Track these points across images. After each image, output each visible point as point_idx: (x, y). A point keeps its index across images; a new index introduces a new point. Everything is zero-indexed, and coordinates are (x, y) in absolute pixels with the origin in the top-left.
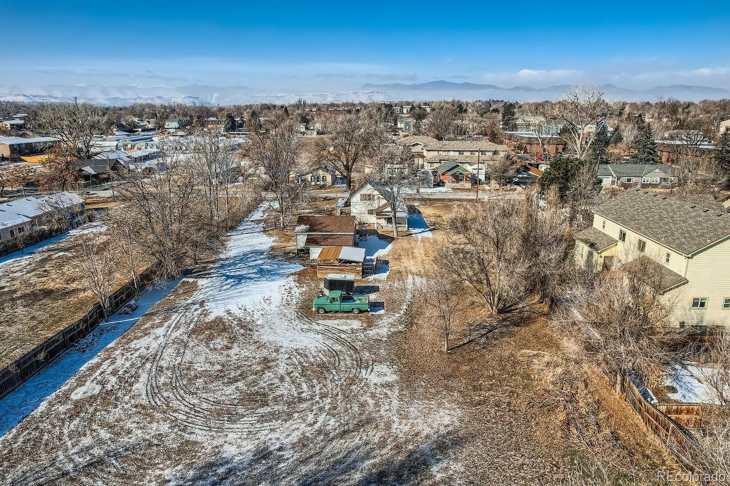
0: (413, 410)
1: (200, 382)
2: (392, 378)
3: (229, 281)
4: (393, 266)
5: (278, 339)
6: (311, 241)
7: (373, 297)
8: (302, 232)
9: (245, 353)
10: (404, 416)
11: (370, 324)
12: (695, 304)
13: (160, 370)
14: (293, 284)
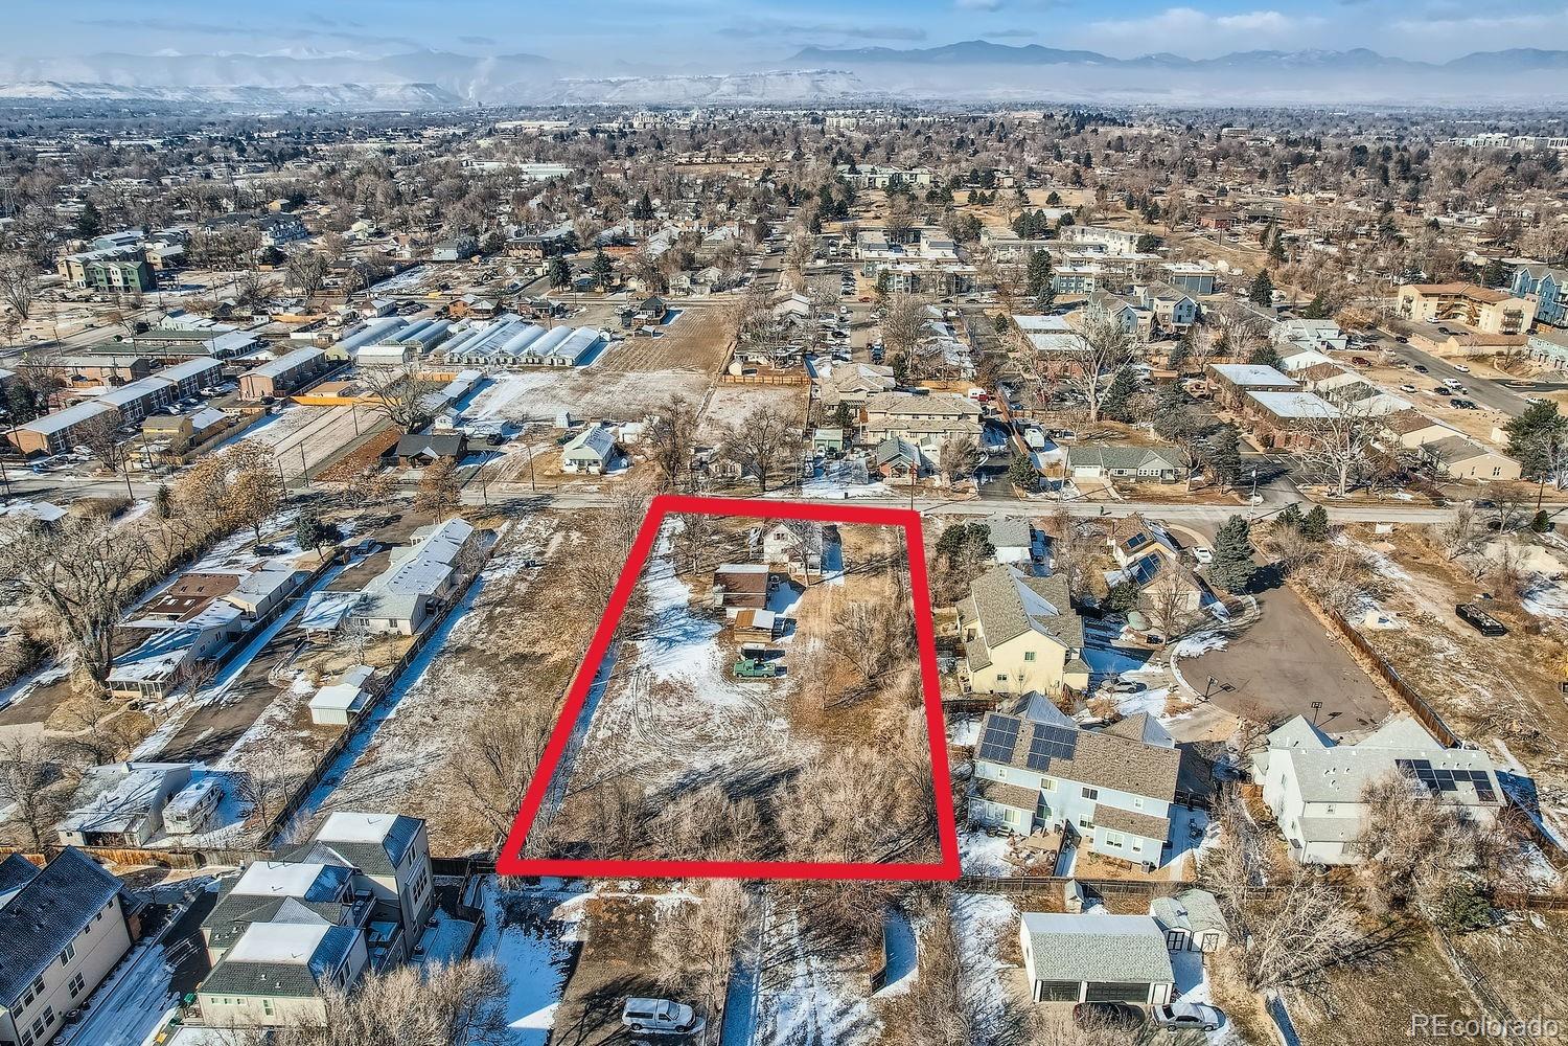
0: (795, 746)
1: (669, 728)
2: (785, 725)
3: (662, 644)
4: (800, 626)
5: (712, 698)
6: (728, 602)
7: (778, 662)
8: (719, 592)
9: (692, 709)
10: (789, 748)
11: (776, 686)
12: (999, 678)
13: (641, 721)
14: (716, 648)
